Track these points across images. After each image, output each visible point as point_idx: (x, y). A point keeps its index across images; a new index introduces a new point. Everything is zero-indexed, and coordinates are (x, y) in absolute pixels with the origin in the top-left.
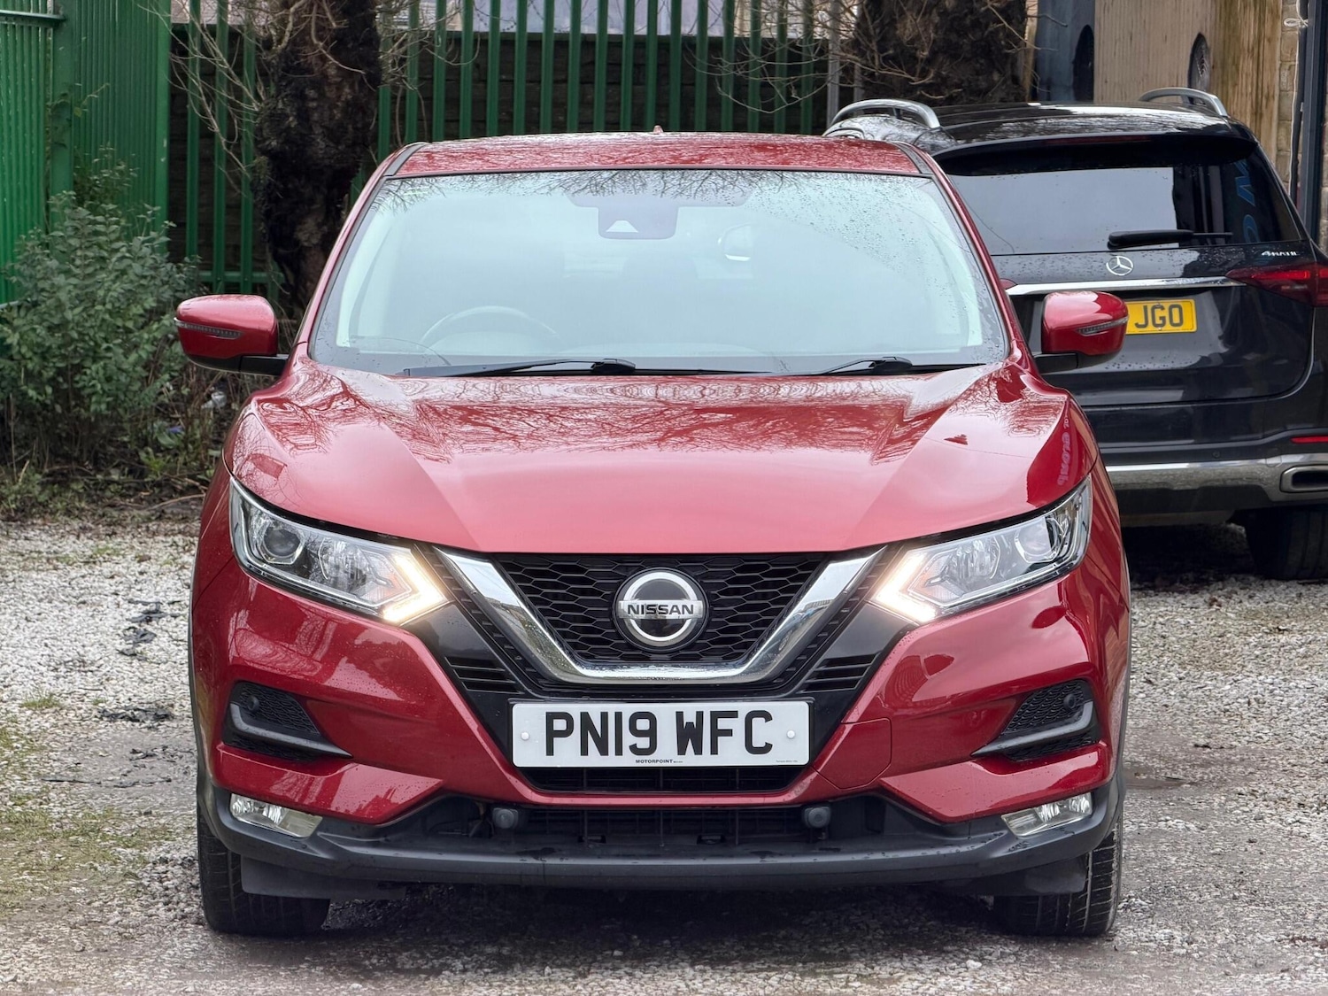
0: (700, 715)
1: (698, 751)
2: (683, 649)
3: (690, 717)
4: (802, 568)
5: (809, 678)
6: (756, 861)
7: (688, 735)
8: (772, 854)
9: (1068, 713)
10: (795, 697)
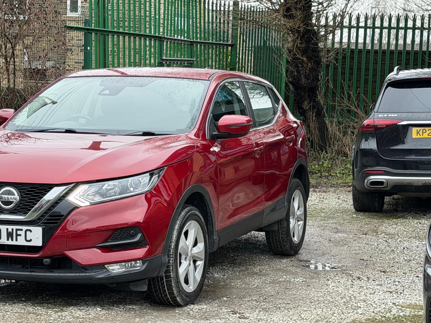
0: (13, 229)
1: (12, 240)
2: (13, 210)
3: (10, 230)
4: (48, 188)
5: (44, 220)
6: (29, 273)
7: (10, 235)
8: (34, 272)
9: (133, 236)
10: (39, 226)
